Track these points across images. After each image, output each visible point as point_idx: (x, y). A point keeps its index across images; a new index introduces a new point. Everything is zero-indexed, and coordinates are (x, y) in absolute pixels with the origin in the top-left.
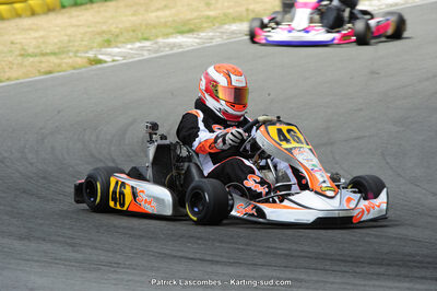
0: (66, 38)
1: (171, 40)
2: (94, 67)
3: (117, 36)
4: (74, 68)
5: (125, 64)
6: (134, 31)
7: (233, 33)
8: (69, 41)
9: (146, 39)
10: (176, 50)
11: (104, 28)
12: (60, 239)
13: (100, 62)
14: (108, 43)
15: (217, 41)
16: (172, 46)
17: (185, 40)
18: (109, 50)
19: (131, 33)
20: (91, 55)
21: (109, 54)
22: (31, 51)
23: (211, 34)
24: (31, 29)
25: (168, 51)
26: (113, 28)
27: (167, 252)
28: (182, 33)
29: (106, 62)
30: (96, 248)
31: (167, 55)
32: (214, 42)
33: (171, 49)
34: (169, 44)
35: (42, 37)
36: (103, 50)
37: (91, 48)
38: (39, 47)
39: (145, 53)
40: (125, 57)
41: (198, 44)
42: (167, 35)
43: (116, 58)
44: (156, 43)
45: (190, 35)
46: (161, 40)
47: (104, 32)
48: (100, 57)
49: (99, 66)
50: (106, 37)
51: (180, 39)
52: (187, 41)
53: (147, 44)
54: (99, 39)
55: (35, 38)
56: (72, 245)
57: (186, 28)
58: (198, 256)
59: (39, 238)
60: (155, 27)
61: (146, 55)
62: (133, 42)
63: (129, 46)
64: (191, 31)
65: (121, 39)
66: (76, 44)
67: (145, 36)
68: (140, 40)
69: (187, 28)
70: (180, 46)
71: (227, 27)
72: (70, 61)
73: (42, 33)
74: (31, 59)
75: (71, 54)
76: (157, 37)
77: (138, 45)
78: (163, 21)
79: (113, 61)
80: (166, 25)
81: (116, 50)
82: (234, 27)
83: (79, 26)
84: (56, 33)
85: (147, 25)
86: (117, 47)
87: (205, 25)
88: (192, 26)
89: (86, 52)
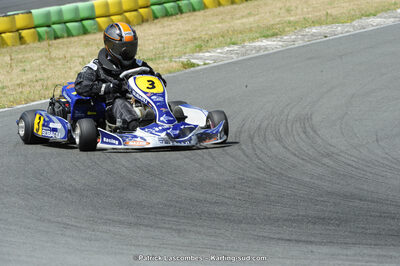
0: (161, 45)
1: (257, 44)
2: (187, 71)
3: (207, 41)
4: (170, 72)
5: (216, 67)
6: (223, 37)
7: (312, 35)
8: (164, 48)
9: (234, 44)
10: (262, 53)
11: (195, 35)
12: (167, 226)
13: (193, 65)
14: (200, 48)
16: (259, 49)
17: (269, 43)
18: (201, 54)
19: (221, 39)
20: (184, 59)
21: (201, 58)
23: (293, 37)
25: (254, 54)
26: (203, 35)
27: (265, 234)
28: (266, 37)
29: (198, 65)
30: (199, 233)
32: (297, 44)
33: (258, 51)
34: (255, 48)
36: (196, 54)
37: (185, 53)
39: (234, 56)
40: (215, 61)
41: (282, 46)
42: (253, 40)
43: (207, 62)
44: (243, 47)
45: (274, 39)
46: (247, 44)
47: (195, 39)
48: (194, 61)
49: (192, 69)
50: (197, 43)
51: (265, 43)
52: (271, 44)
53: (236, 47)
54: (191, 45)
56: (179, 231)
58: (294, 237)
59: (147, 226)
60: (241, 32)
61: (235, 58)
62: (222, 47)
63: (219, 51)
64: (274, 35)
65: (211, 44)
66: (171, 50)
67: (233, 40)
68: (229, 45)
69: (270, 33)
70: (266, 49)
71: (307, 30)
72: (166, 65)
75: (166, 60)
76: (244, 41)
77: (227, 49)
78: (248, 27)
79: (205, 64)
80: (251, 30)
81: (207, 54)
82: (314, 30)
83: (171, 34)
84: (150, 41)
85: (234, 31)
86: (208, 52)
87: (288, 29)
88: (276, 31)
89: (180, 57)
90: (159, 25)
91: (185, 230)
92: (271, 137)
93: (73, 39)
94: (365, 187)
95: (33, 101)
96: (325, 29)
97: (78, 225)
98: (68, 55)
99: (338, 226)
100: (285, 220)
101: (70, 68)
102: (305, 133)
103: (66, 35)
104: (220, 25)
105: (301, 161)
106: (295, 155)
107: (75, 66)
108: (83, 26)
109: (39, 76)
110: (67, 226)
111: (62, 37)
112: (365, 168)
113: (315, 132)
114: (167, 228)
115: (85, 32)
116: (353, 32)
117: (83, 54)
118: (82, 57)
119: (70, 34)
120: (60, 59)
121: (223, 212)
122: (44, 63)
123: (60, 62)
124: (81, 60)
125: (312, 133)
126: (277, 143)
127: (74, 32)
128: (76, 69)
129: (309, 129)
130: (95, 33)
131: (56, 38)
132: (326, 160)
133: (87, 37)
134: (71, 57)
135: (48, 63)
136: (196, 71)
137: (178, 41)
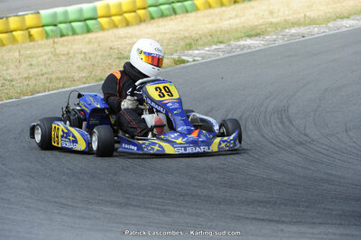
1: (241, 43)
2: (178, 66)
3: (197, 40)
5: (202, 63)
6: (211, 36)
7: (292, 35)
9: (221, 43)
10: (245, 51)
11: (187, 34)
12: (153, 206)
13: (184, 62)
14: (190, 46)
15: (280, 42)
16: (243, 47)
17: (252, 42)
18: (190, 52)
19: (209, 38)
20: (175, 56)
21: (191, 55)
22: (126, 54)
23: (274, 37)
24: (126, 37)
25: (238, 52)
26: (193, 34)
28: (250, 36)
29: (188, 62)
30: (182, 213)
31: (239, 55)
32: (277, 44)
33: (242, 49)
34: (239, 46)
36: (186, 52)
37: (176, 51)
40: (203, 58)
41: (264, 45)
42: (238, 39)
43: (196, 58)
44: (229, 45)
45: (257, 38)
46: (233, 43)
47: (186, 37)
48: (184, 58)
49: (182, 65)
50: (188, 41)
51: (249, 42)
52: (255, 43)
53: (222, 46)
54: (182, 43)
57: (253, 33)
58: (267, 217)
59: (136, 206)
60: (228, 32)
61: (221, 55)
62: (210, 45)
63: (207, 49)
64: (258, 35)
65: (200, 42)
67: (220, 40)
68: (216, 44)
70: (249, 47)
71: (287, 30)
76: (230, 40)
77: (214, 47)
78: (234, 27)
79: (194, 61)
80: (236, 30)
81: (197, 52)
82: (293, 31)
83: (165, 34)
85: (221, 31)
86: (196, 49)
87: (270, 29)
88: (259, 31)
89: (172, 54)
90: (155, 25)
91: (170, 210)
92: (251, 127)
93: (76, 37)
94: (334, 172)
95: (38, 93)
97: (75, 205)
98: (72, 52)
99: (307, 207)
100: (261, 202)
101: (72, 63)
102: (282, 123)
103: (70, 33)
104: (208, 26)
105: (277, 149)
106: (272, 143)
107: (77, 62)
108: (87, 26)
109: (45, 70)
110: (63, 206)
111: (67, 35)
112: (335, 155)
113: (291, 122)
114: (154, 208)
115: (89, 31)
116: (328, 32)
117: (84, 51)
118: (85, 53)
119: (74, 33)
120: (64, 55)
121: (205, 194)
122: (49, 59)
123: (63, 58)
124: (82, 56)
125: (288, 124)
126: (256, 133)
127: (78, 31)
128: (78, 64)
129: (285, 120)
130: (97, 32)
131: (62, 36)
132: (300, 148)
133: (90, 35)
134: (74, 53)
135: (53, 58)
136: (186, 67)
137: (170, 39)
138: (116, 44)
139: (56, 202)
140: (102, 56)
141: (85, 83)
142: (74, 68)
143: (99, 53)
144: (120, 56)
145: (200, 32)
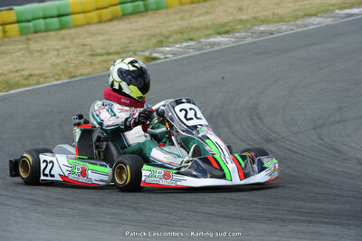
1: (212, 40)
2: (149, 63)
3: (168, 38)
5: (175, 60)
6: (181, 33)
7: (262, 32)
8: (130, 43)
9: (192, 40)
10: (216, 48)
11: (157, 31)
13: (155, 59)
14: (161, 44)
15: (249, 40)
16: (213, 45)
17: (222, 39)
18: (162, 49)
19: (179, 35)
20: (147, 54)
21: (161, 52)
22: (99, 51)
23: (244, 34)
24: (99, 33)
25: (208, 49)
26: (164, 31)
28: (220, 34)
29: (160, 59)
31: (209, 52)
32: (246, 42)
33: (212, 47)
34: (209, 44)
35: (108, 40)
36: (157, 49)
37: (147, 49)
38: (105, 48)
39: (191, 51)
40: (174, 54)
41: (234, 42)
42: (209, 36)
43: (168, 56)
44: (200, 42)
45: (227, 36)
46: (203, 40)
47: (157, 34)
48: (155, 55)
49: (155, 62)
50: (160, 38)
51: (219, 39)
52: (225, 40)
53: (192, 43)
54: (154, 41)
55: (102, 41)
56: (136, 209)
57: (224, 30)
60: (198, 29)
61: (192, 53)
62: (181, 43)
63: (178, 46)
64: (227, 32)
65: (171, 40)
66: (135, 44)
67: (191, 37)
68: (186, 41)
70: (219, 44)
71: (256, 28)
73: (107, 37)
74: (99, 58)
75: (131, 53)
76: (200, 37)
77: (185, 44)
78: (204, 24)
79: (165, 58)
80: (207, 27)
81: (168, 49)
82: (262, 28)
83: (136, 30)
84: (118, 37)
85: (192, 28)
86: (168, 46)
87: (239, 27)
88: (228, 28)
89: (144, 51)
90: (126, 21)
93: (49, 34)
95: (12, 89)
96: (272, 27)
98: (45, 48)
101: (46, 60)
102: (251, 120)
103: (44, 30)
104: (179, 23)
106: (242, 140)
107: (50, 58)
108: (59, 22)
109: (19, 67)
111: (41, 32)
112: (304, 153)
113: (260, 119)
115: (62, 27)
116: (296, 30)
117: (57, 47)
118: (58, 50)
119: (47, 30)
120: (37, 51)
122: (23, 55)
123: (37, 54)
124: (56, 52)
125: (257, 121)
127: (52, 27)
128: (51, 61)
129: (255, 117)
130: (70, 28)
131: (36, 32)
133: (63, 32)
134: (48, 50)
135: (27, 55)
136: (157, 64)
137: (141, 36)
138: (89, 41)
139: (30, 199)
140: (75, 53)
141: (58, 80)
142: (48, 65)
143: (72, 49)
144: (93, 53)
145: (171, 29)
